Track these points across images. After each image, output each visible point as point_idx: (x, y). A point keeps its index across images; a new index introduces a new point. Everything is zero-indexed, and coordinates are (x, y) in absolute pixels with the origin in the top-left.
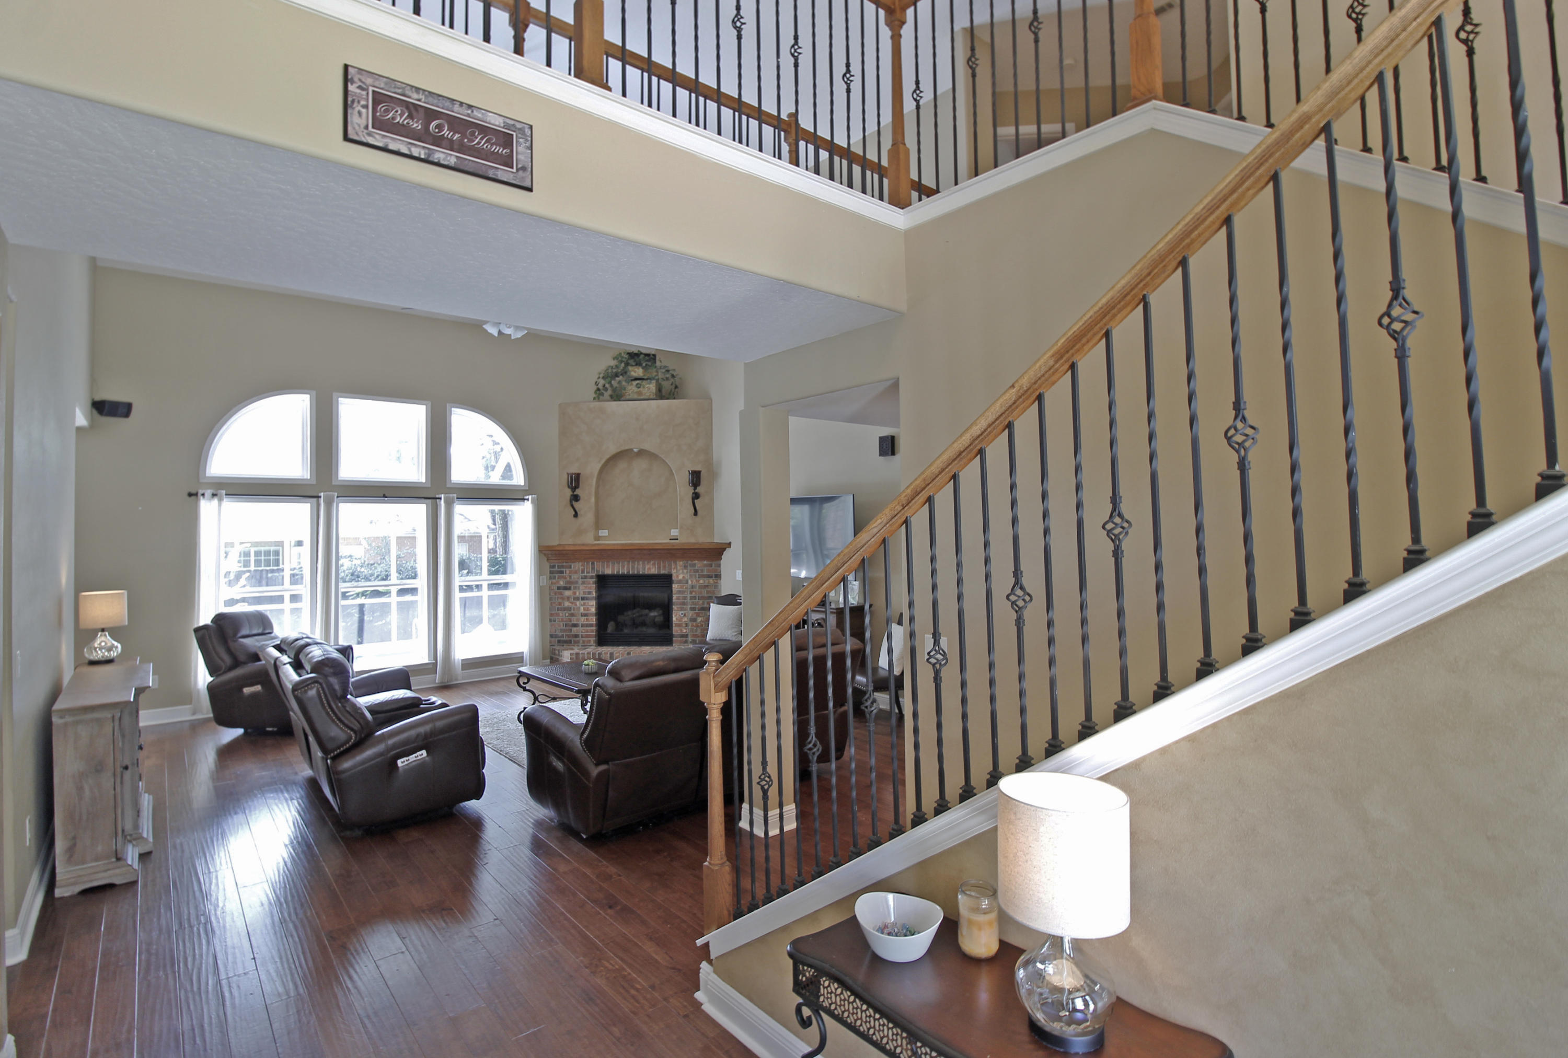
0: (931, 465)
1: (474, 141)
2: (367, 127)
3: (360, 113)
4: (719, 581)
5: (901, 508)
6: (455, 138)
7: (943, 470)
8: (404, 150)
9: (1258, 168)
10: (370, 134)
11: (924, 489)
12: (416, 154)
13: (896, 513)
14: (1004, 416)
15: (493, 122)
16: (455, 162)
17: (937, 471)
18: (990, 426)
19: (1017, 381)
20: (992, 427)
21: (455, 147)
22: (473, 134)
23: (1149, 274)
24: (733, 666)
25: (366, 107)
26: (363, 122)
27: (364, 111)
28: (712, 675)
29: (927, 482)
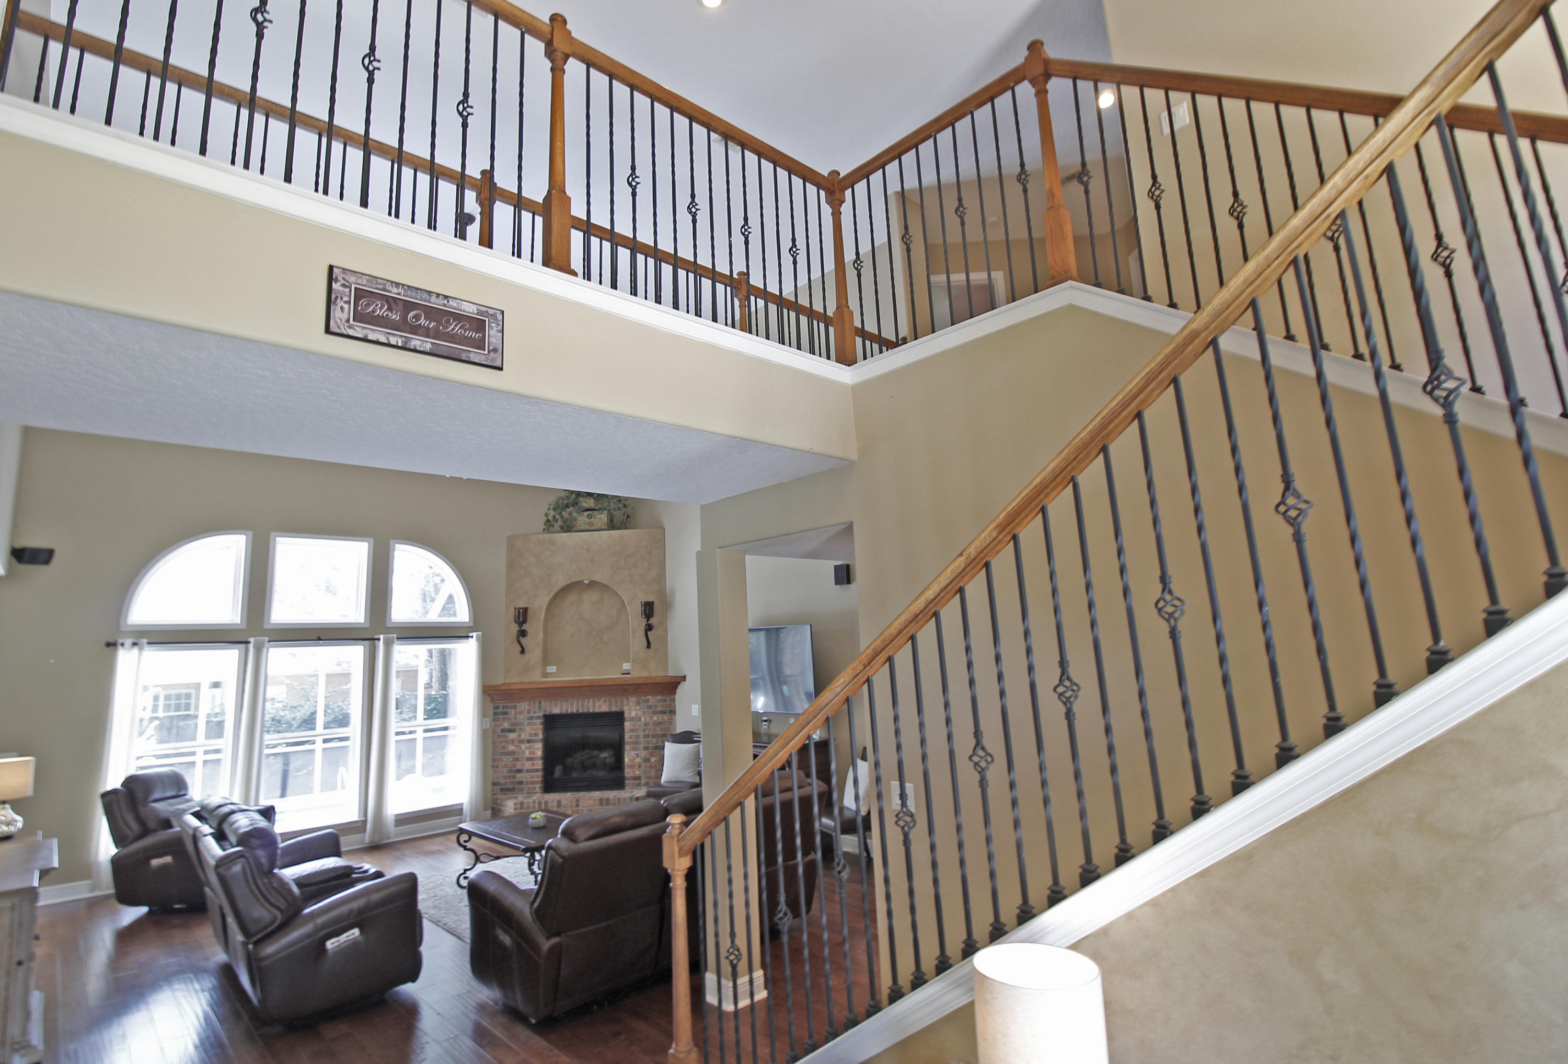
0: (889, 627)
1: (449, 328)
2: (348, 321)
3: (342, 309)
4: (673, 717)
5: (862, 668)
6: (430, 327)
7: (900, 632)
8: (383, 339)
9: (1160, 373)
10: (350, 327)
11: (883, 649)
12: (394, 343)
13: (858, 672)
14: (955, 581)
15: (467, 309)
16: (430, 348)
17: (895, 633)
18: (942, 590)
19: (965, 550)
20: (945, 592)
21: (431, 334)
22: (448, 321)
23: (1075, 459)
24: (698, 829)
25: (349, 302)
26: (344, 316)
27: (346, 306)
28: (675, 839)
29: (887, 643)
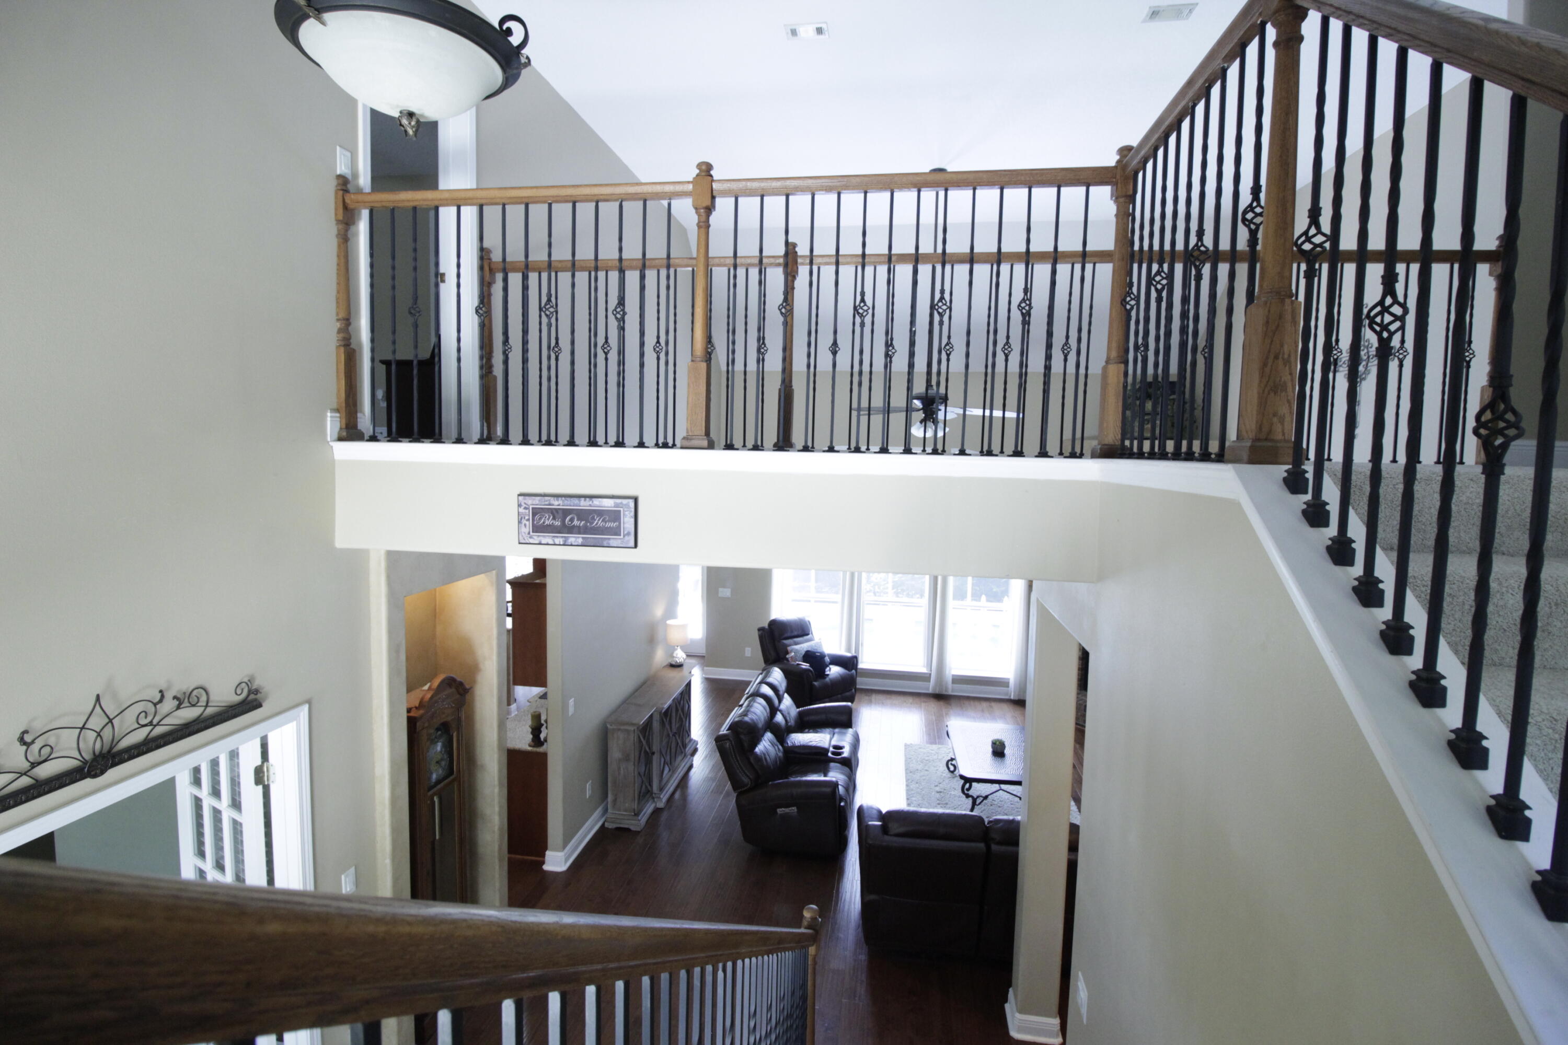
1: (595, 523)
2: (529, 533)
3: (525, 525)
6: (581, 525)
8: (551, 542)
10: (531, 537)
12: (557, 543)
15: (606, 505)
16: (582, 541)
21: (582, 531)
22: (593, 519)
25: (528, 520)
26: (526, 530)
27: (527, 523)
